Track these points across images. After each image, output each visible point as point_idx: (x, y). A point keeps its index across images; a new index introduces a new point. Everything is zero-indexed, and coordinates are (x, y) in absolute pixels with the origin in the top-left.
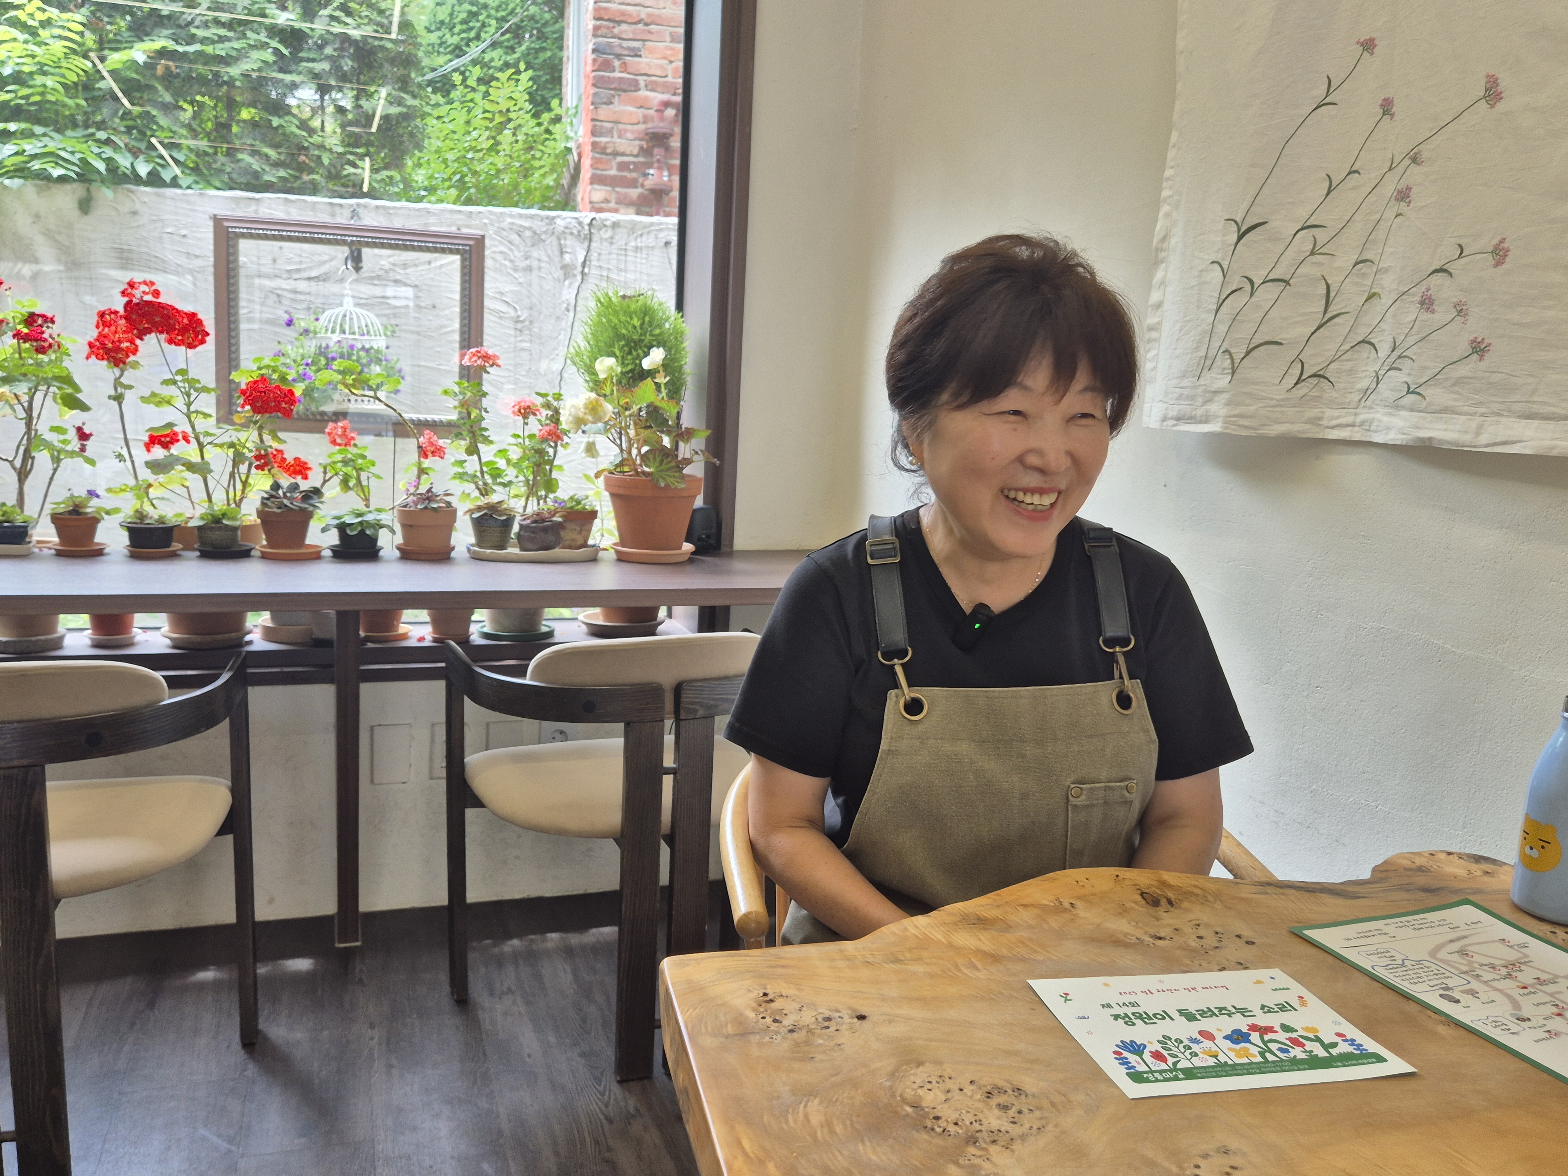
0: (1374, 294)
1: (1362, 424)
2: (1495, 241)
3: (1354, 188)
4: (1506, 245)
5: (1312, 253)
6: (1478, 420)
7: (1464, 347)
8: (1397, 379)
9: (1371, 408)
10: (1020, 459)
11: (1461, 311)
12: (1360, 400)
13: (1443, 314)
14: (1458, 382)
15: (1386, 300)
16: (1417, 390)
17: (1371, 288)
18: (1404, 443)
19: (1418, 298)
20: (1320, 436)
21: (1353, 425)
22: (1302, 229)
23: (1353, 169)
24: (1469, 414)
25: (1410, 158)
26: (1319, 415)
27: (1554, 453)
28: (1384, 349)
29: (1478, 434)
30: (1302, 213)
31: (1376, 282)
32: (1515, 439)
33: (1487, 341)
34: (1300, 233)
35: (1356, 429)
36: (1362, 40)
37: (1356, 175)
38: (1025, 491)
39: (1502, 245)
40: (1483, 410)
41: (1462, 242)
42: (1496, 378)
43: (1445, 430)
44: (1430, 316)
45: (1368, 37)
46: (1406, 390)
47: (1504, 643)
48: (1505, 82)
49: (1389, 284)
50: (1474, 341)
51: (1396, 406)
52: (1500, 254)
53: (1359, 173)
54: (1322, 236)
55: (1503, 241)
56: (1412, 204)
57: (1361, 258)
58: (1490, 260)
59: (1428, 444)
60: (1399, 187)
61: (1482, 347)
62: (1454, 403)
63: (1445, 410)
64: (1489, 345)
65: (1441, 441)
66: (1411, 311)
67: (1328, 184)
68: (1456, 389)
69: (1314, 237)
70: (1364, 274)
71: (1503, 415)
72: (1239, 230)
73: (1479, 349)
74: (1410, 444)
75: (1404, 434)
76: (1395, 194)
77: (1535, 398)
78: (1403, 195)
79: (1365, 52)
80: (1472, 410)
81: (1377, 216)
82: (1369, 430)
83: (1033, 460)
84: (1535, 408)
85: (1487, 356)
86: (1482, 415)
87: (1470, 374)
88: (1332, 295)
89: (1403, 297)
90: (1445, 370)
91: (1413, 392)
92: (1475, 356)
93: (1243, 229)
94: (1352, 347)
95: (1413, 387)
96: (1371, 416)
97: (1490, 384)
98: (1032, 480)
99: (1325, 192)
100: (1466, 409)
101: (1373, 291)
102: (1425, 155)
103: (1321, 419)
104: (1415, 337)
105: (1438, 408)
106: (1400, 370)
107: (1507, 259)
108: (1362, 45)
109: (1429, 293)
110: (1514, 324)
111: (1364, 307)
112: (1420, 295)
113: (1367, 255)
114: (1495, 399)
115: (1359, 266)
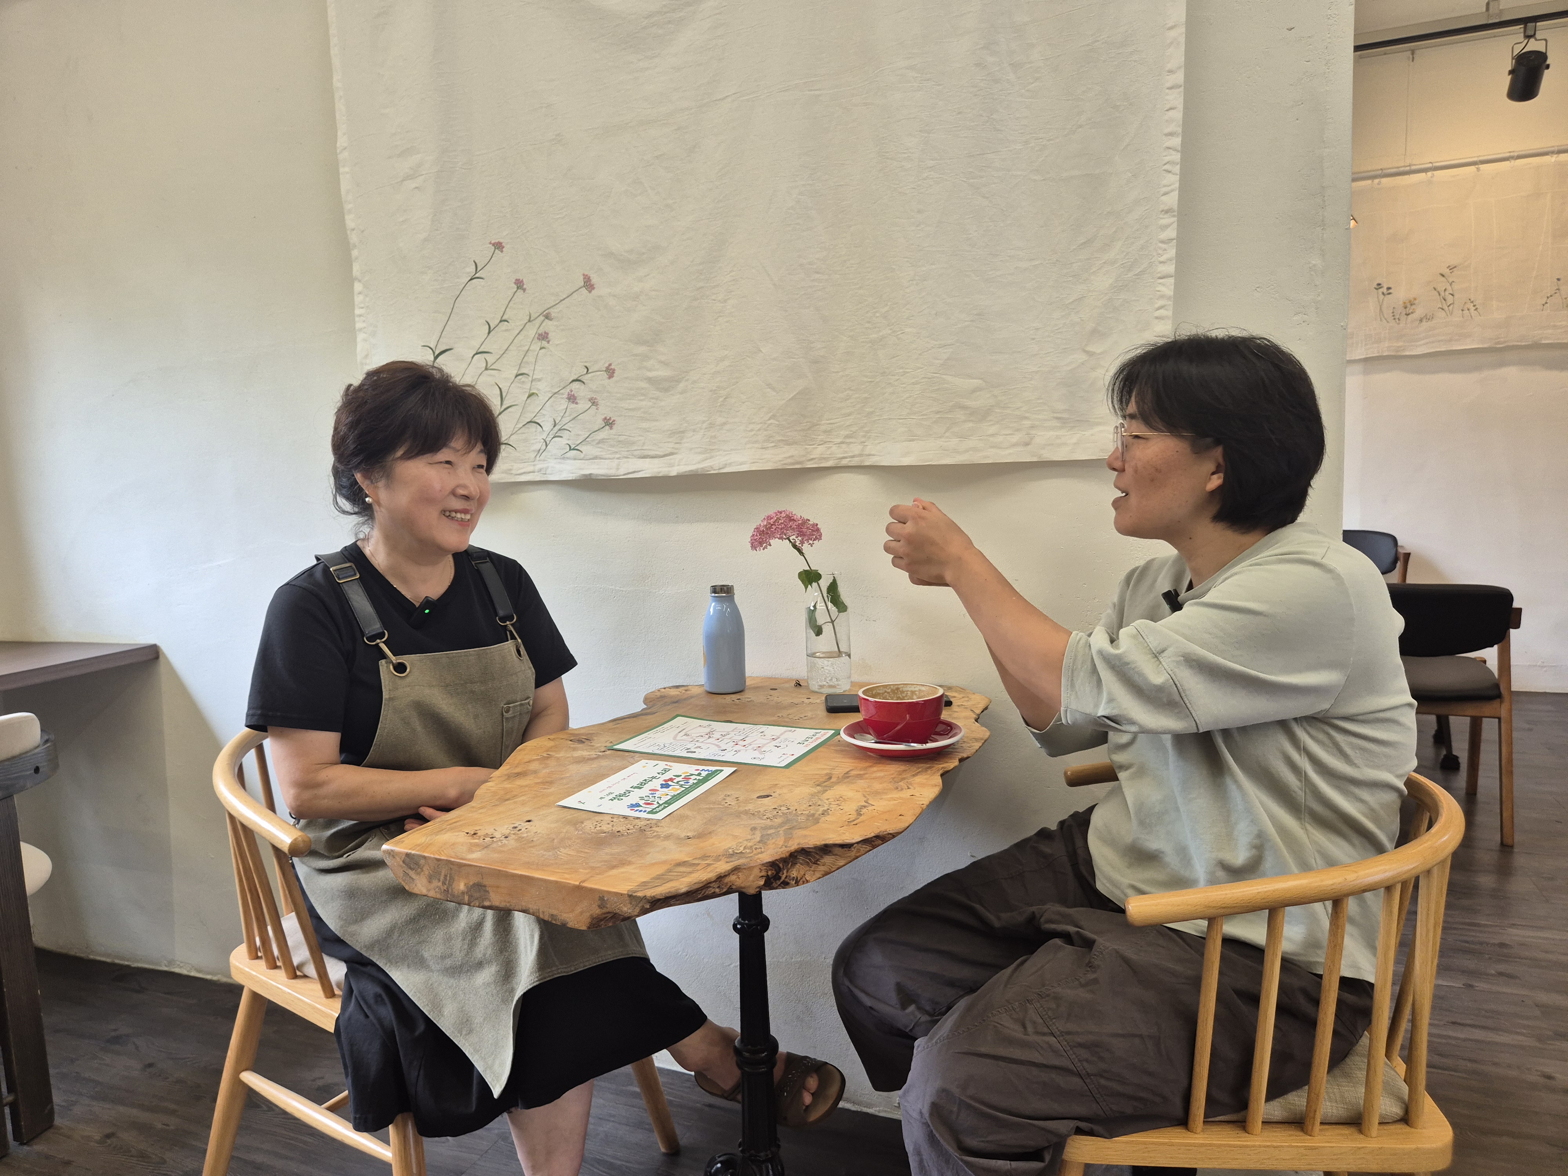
0: (533, 394)
1: (540, 470)
2: (607, 365)
3: (506, 330)
4: (612, 367)
5: (486, 369)
6: (616, 461)
7: (600, 423)
8: (562, 442)
9: (544, 460)
10: (453, 493)
11: (594, 402)
12: (536, 456)
13: (583, 405)
14: (601, 441)
15: (543, 398)
16: (576, 448)
17: (530, 389)
18: (574, 478)
19: (566, 396)
20: (513, 480)
21: (534, 472)
22: (477, 354)
23: (503, 318)
24: (610, 459)
25: (544, 316)
26: (510, 467)
27: (660, 475)
28: (547, 426)
29: (618, 469)
30: (475, 344)
31: (532, 387)
32: (639, 470)
33: (612, 419)
34: (476, 356)
35: (536, 473)
36: (492, 242)
37: (506, 323)
38: (456, 511)
39: (610, 367)
40: (618, 456)
41: (586, 364)
42: (622, 438)
43: (598, 468)
44: (576, 405)
45: (497, 241)
46: (569, 448)
47: (648, 579)
48: (595, 279)
49: (544, 388)
50: (605, 418)
51: (563, 458)
52: (610, 372)
53: (508, 322)
54: (491, 359)
55: (610, 365)
56: (551, 343)
57: (520, 372)
58: (605, 375)
59: (589, 477)
60: (540, 332)
61: (611, 422)
62: (599, 454)
63: (596, 458)
64: (614, 421)
65: (597, 475)
66: (563, 404)
67: (487, 326)
68: (600, 445)
69: (485, 359)
70: (523, 382)
71: (629, 458)
72: (434, 353)
73: (609, 423)
74: (578, 478)
75: (573, 473)
76: (537, 336)
77: (645, 448)
78: (544, 337)
79: (497, 250)
80: (612, 456)
81: (526, 348)
82: (546, 474)
83: (461, 492)
84: (646, 453)
85: (614, 427)
86: (618, 458)
87: (606, 437)
88: (504, 394)
89: (556, 395)
90: (591, 436)
91: (574, 449)
92: (607, 427)
93: (437, 353)
94: (524, 425)
95: (573, 447)
96: (545, 465)
97: (619, 441)
98: (457, 504)
99: (487, 331)
100: (607, 456)
101: (532, 392)
102: (553, 315)
103: (511, 470)
104: (568, 418)
105: (591, 457)
106: (561, 437)
107: (615, 375)
108: (493, 245)
109: (572, 393)
110: (627, 409)
111: (527, 402)
112: (567, 394)
113: (523, 371)
114: (623, 449)
115: (520, 377)
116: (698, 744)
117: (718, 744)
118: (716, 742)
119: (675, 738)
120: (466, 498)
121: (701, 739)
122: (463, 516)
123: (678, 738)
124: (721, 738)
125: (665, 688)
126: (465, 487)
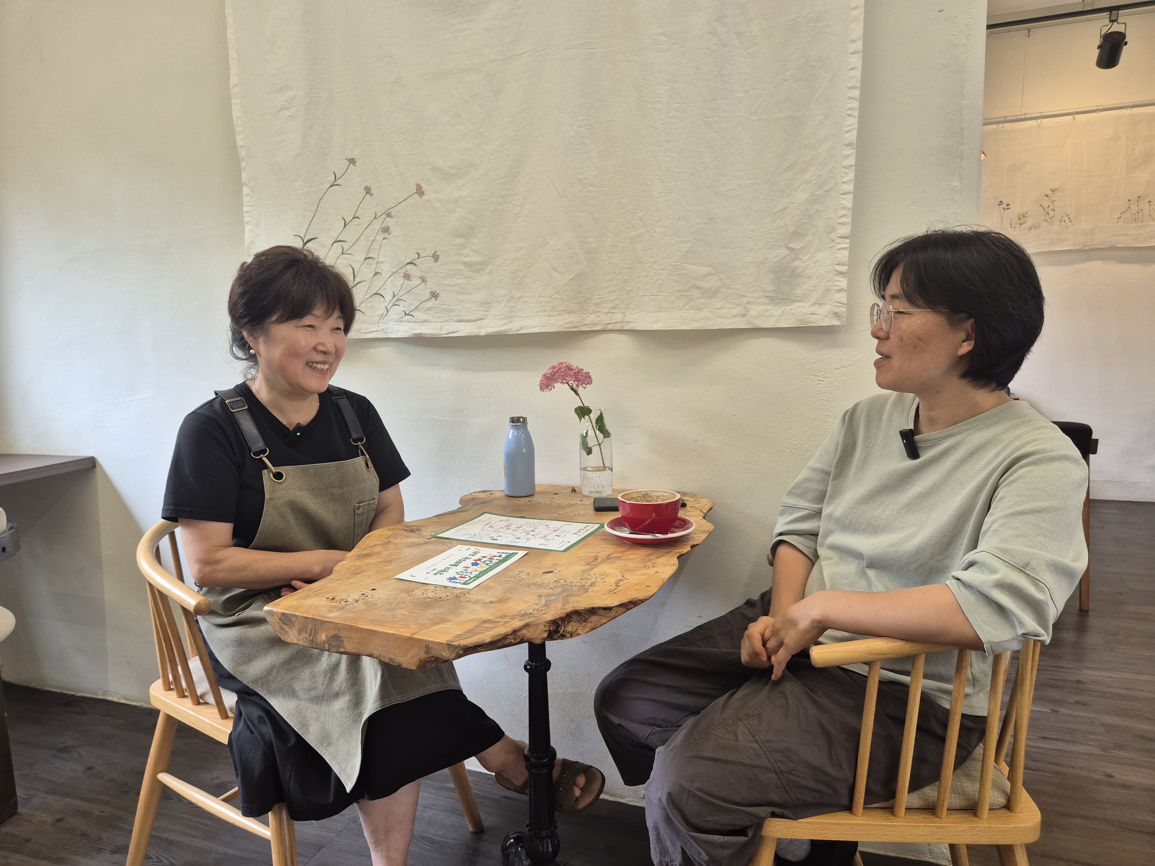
0: (378, 273)
1: (382, 330)
2: (433, 252)
3: (358, 225)
4: (438, 254)
5: (342, 254)
6: (440, 324)
7: (428, 295)
8: (399, 309)
9: (386, 323)
10: (315, 349)
11: (423, 280)
12: (379, 320)
13: (415, 282)
14: (428, 309)
15: (385, 275)
16: (410, 314)
17: (376, 269)
18: (408, 336)
19: (402, 274)
20: (362, 337)
21: (378, 331)
22: (335, 242)
23: (355, 216)
24: (435, 322)
25: (386, 214)
27: (473, 334)
28: (388, 297)
29: (441, 330)
30: (334, 235)
31: (377, 267)
32: (457, 331)
33: (437, 292)
34: (335, 244)
35: (380, 333)
36: (348, 158)
37: (358, 219)
38: (317, 363)
39: (436, 254)
40: (440, 320)
41: (418, 252)
42: (444, 307)
43: (426, 329)
44: (410, 282)
45: (351, 157)
46: (404, 314)
47: (463, 412)
48: (425, 187)
49: (386, 268)
50: (432, 292)
51: (400, 321)
52: (436, 257)
53: (359, 218)
54: (346, 246)
55: (436, 252)
56: (391, 235)
57: (367, 257)
58: (432, 260)
59: (419, 336)
60: (383, 226)
61: (436, 294)
62: (428, 318)
63: (425, 321)
64: (438, 294)
65: (425, 334)
66: (400, 281)
67: (343, 222)
68: (428, 312)
69: (342, 246)
70: (370, 264)
71: (449, 322)
72: (303, 241)
73: (434, 295)
74: (411, 336)
75: (407, 333)
76: (381, 229)
77: (461, 314)
78: (386, 230)
79: (351, 164)
80: (436, 320)
81: (373, 238)
82: (387, 333)
83: (321, 348)
84: (462, 318)
85: (438, 298)
86: (441, 322)
87: (432, 306)
88: (356, 273)
89: (395, 274)
90: (421, 305)
91: (408, 315)
92: (433, 299)
93: (305, 241)
94: (371, 296)
95: (407, 313)
96: (387, 326)
97: (442, 309)
98: (319, 357)
99: (343, 225)
100: (434, 320)
101: (377, 271)
102: (393, 214)
103: (361, 329)
104: (404, 291)
105: (422, 320)
106: (399, 305)
107: (439, 259)
108: (348, 160)
109: (407, 273)
110: (448, 285)
111: (373, 279)
112: (403, 273)
113: (371, 255)
114: (445, 315)
115: (367, 260)
116: (499, 534)
117: (514, 533)
118: (513, 532)
119: (482, 529)
120: (325, 353)
121: (502, 530)
122: (322, 366)
123: (485, 529)
124: (516, 529)
125: (475, 493)
126: (323, 344)
